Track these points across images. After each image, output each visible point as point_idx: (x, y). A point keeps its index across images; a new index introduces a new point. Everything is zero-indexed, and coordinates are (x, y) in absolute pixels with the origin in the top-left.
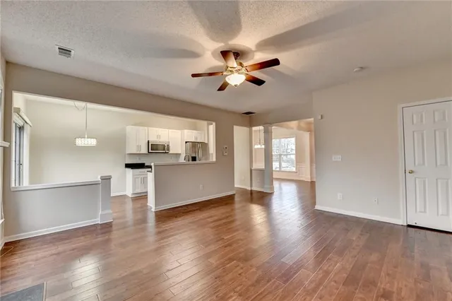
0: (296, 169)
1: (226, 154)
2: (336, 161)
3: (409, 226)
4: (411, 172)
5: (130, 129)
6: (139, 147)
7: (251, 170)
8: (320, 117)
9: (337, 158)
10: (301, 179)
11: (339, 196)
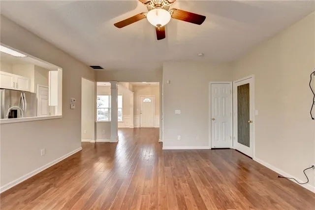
0: (123, 119)
1: (74, 107)
2: (177, 114)
3: (212, 149)
4: (214, 119)
7: (95, 123)
8: (168, 82)
9: (178, 112)
10: (127, 127)
11: (179, 138)
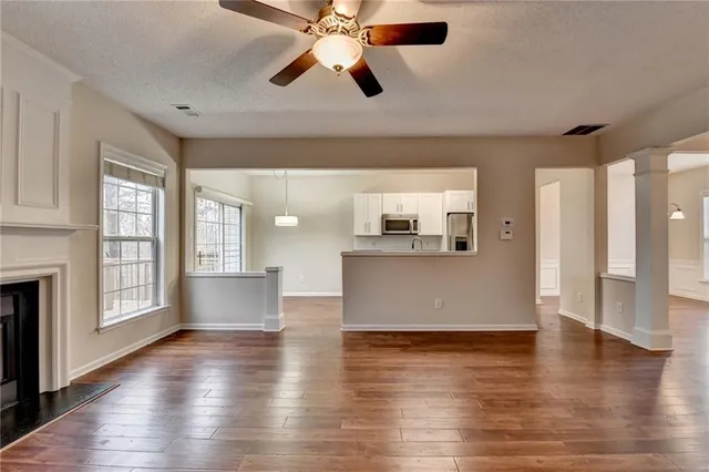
1: (509, 236)
5: (360, 200)
6: (367, 226)
